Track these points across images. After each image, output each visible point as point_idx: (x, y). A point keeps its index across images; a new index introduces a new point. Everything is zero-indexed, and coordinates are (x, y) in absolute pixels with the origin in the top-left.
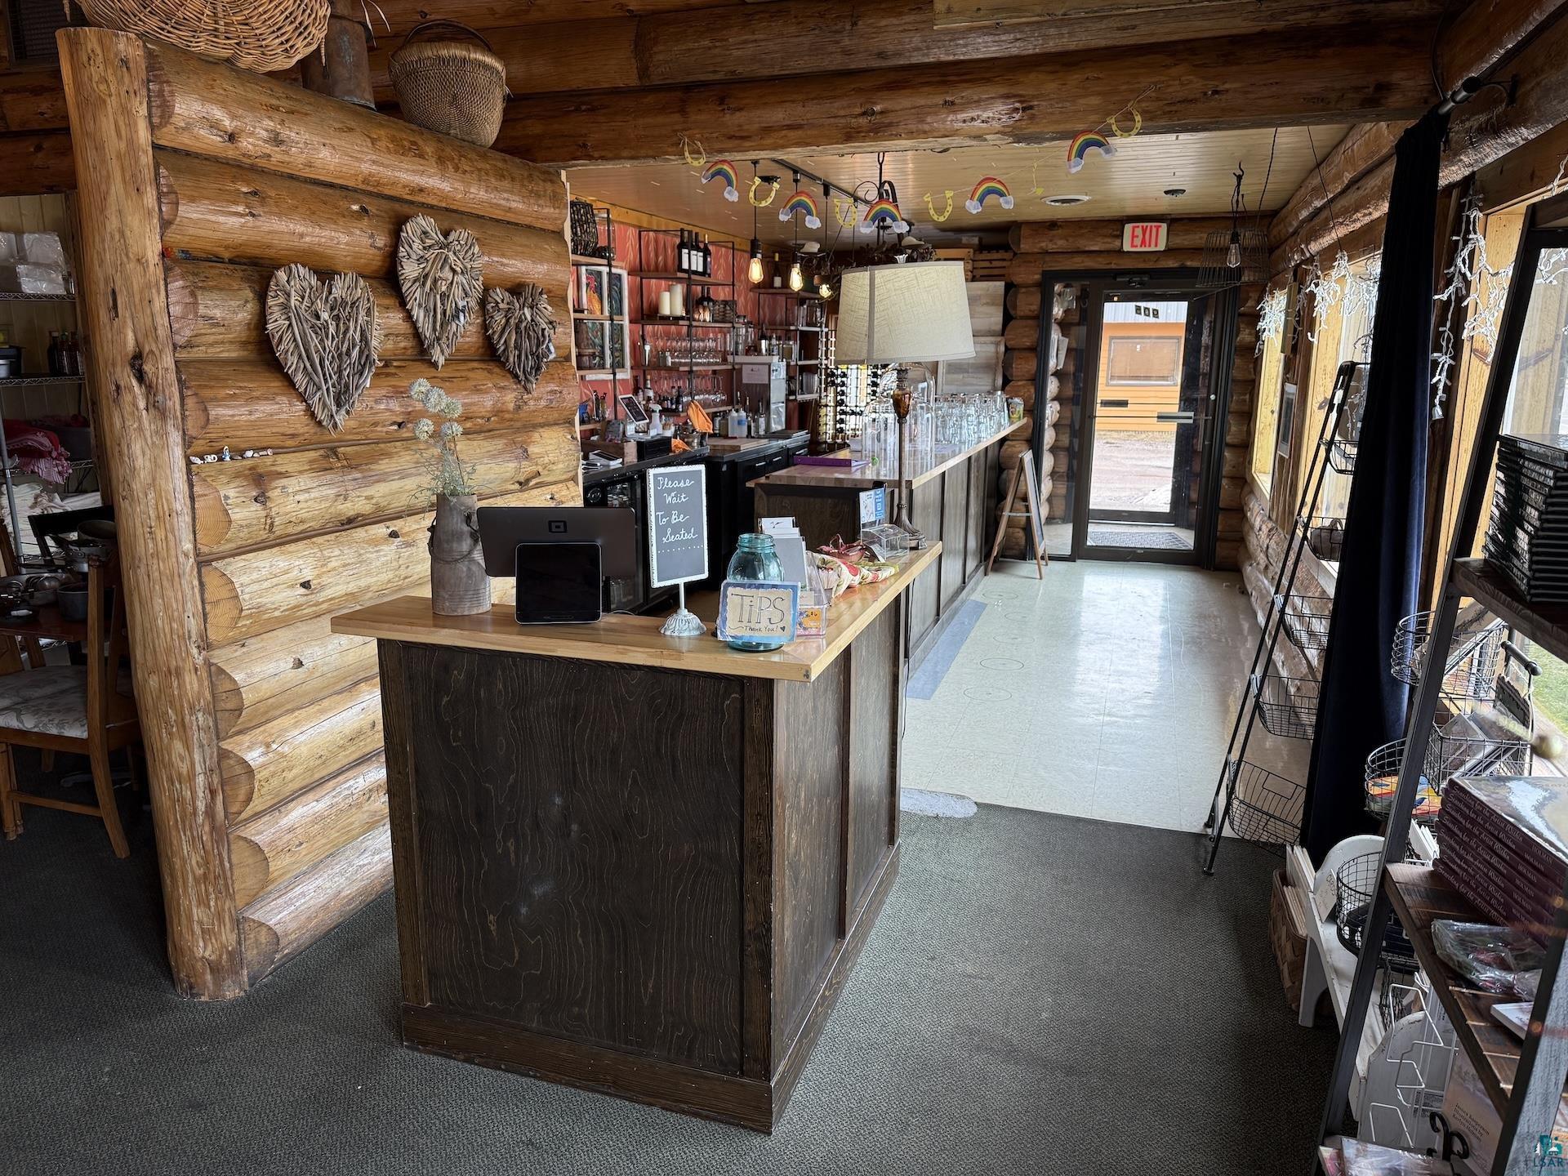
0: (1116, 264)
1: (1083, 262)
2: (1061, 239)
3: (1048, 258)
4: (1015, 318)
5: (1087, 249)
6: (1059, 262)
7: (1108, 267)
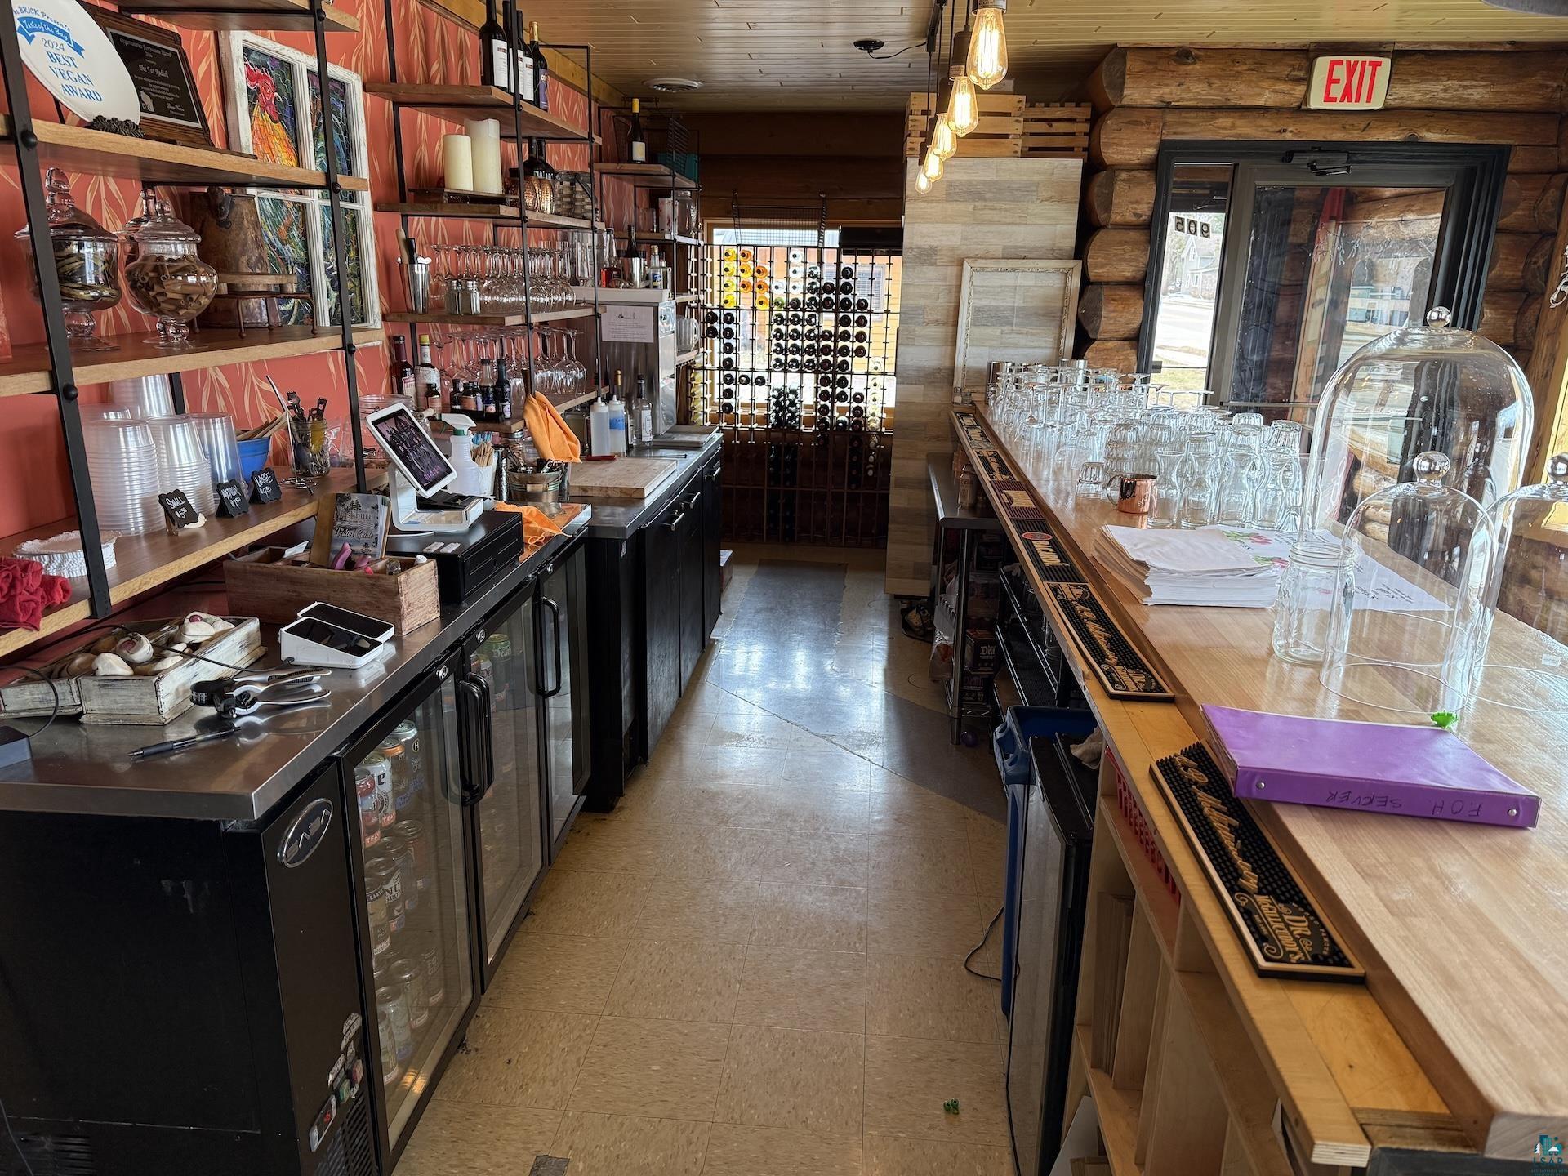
0: (1294, 132)
1: (1233, 127)
2: (1199, 80)
3: (1170, 117)
4: (1104, 227)
5: (1242, 103)
6: (1193, 125)
7: (1280, 137)
